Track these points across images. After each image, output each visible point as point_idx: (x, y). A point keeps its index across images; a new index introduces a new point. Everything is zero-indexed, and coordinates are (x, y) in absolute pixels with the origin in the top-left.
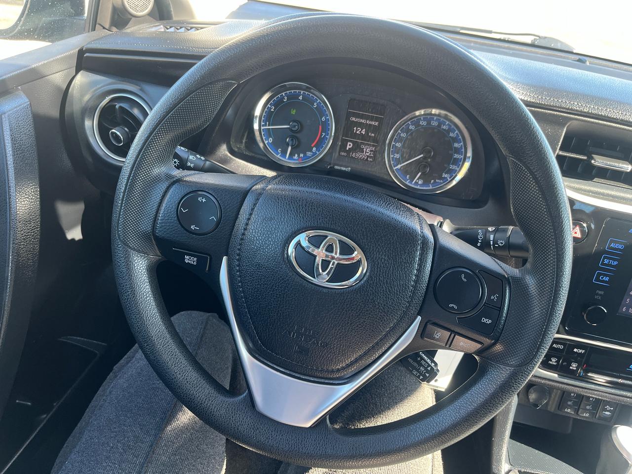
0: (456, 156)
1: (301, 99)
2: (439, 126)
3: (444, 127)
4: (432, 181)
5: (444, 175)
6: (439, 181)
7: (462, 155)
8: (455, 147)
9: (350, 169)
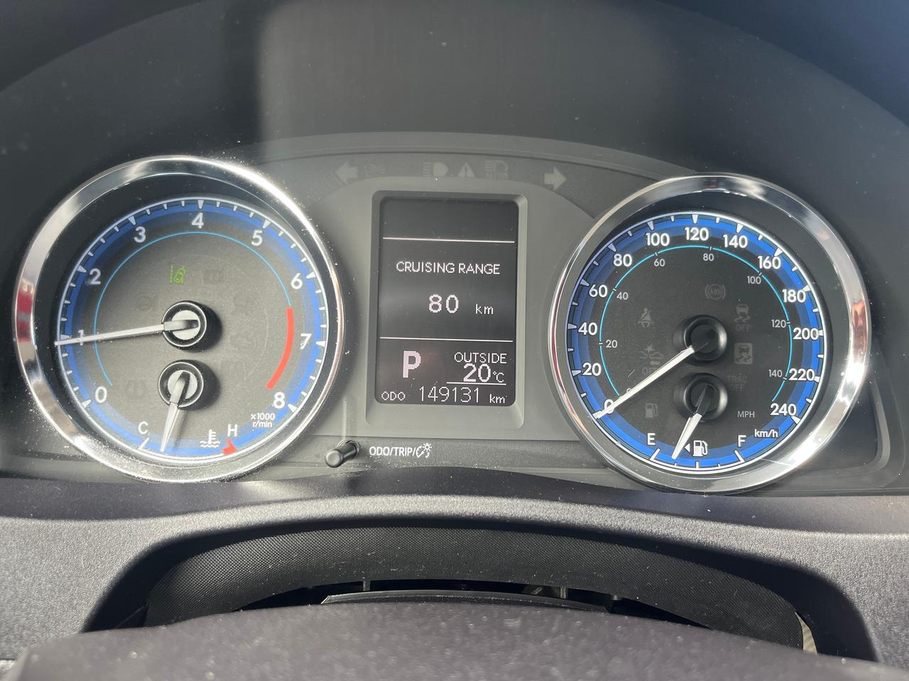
0: (800, 333)
1: (200, 225)
2: (716, 241)
3: (735, 242)
4: (741, 439)
5: (779, 410)
6: (764, 433)
7: (820, 328)
8: (788, 304)
9: (428, 447)
